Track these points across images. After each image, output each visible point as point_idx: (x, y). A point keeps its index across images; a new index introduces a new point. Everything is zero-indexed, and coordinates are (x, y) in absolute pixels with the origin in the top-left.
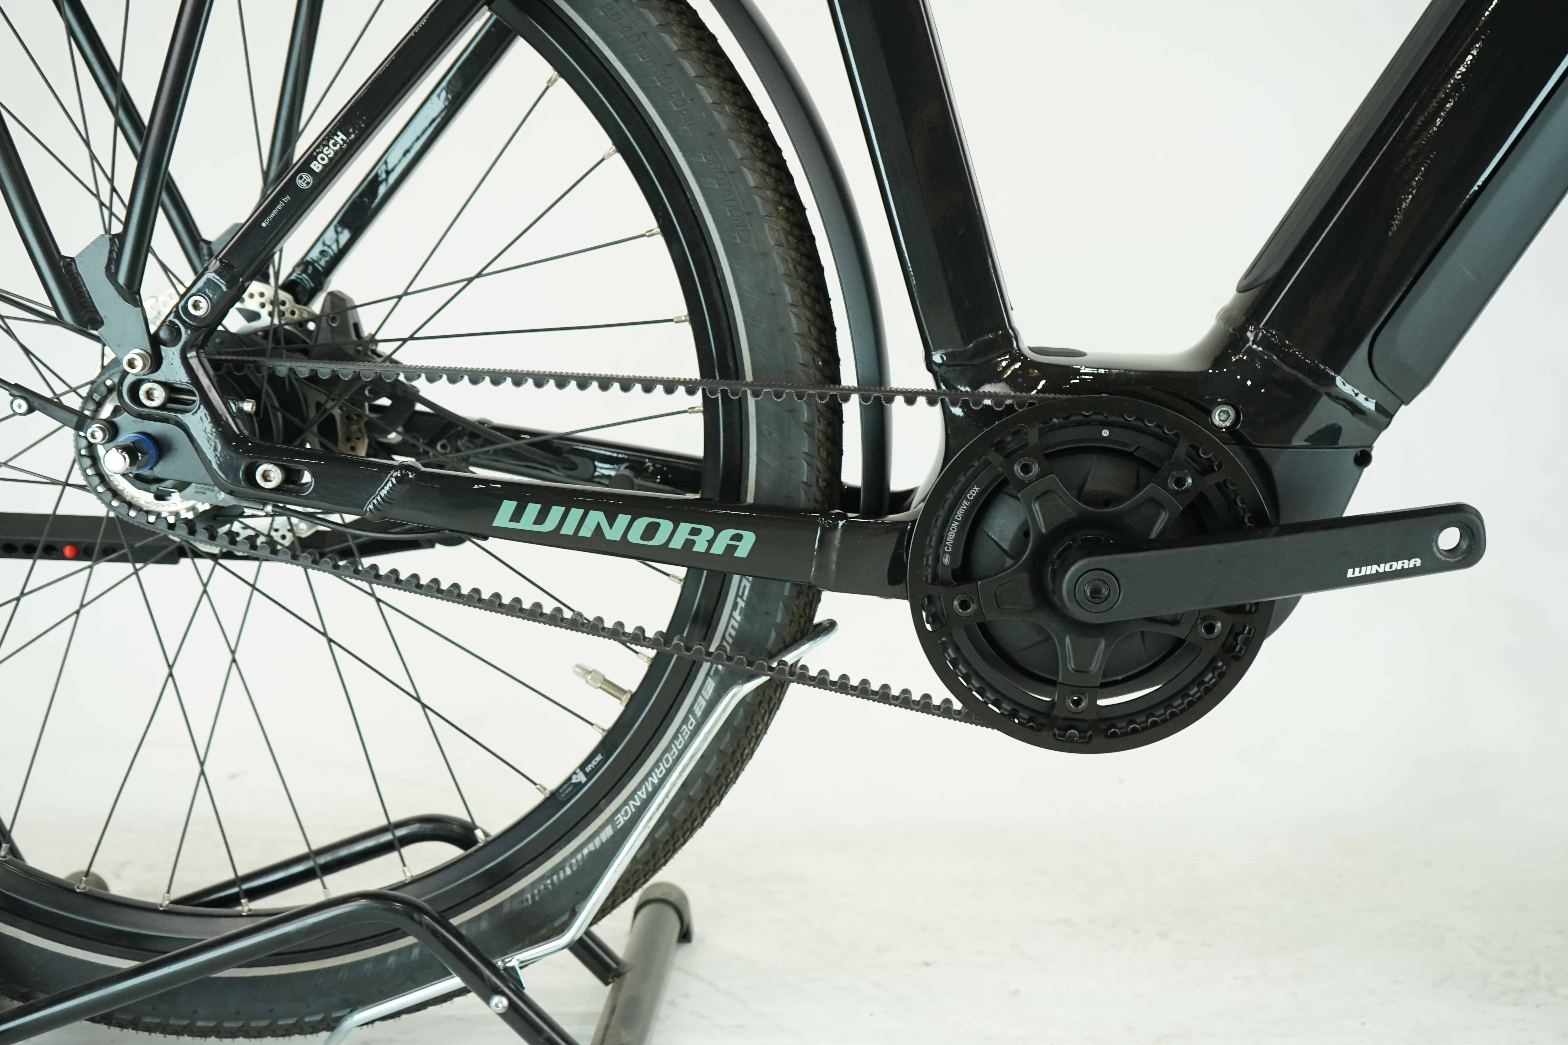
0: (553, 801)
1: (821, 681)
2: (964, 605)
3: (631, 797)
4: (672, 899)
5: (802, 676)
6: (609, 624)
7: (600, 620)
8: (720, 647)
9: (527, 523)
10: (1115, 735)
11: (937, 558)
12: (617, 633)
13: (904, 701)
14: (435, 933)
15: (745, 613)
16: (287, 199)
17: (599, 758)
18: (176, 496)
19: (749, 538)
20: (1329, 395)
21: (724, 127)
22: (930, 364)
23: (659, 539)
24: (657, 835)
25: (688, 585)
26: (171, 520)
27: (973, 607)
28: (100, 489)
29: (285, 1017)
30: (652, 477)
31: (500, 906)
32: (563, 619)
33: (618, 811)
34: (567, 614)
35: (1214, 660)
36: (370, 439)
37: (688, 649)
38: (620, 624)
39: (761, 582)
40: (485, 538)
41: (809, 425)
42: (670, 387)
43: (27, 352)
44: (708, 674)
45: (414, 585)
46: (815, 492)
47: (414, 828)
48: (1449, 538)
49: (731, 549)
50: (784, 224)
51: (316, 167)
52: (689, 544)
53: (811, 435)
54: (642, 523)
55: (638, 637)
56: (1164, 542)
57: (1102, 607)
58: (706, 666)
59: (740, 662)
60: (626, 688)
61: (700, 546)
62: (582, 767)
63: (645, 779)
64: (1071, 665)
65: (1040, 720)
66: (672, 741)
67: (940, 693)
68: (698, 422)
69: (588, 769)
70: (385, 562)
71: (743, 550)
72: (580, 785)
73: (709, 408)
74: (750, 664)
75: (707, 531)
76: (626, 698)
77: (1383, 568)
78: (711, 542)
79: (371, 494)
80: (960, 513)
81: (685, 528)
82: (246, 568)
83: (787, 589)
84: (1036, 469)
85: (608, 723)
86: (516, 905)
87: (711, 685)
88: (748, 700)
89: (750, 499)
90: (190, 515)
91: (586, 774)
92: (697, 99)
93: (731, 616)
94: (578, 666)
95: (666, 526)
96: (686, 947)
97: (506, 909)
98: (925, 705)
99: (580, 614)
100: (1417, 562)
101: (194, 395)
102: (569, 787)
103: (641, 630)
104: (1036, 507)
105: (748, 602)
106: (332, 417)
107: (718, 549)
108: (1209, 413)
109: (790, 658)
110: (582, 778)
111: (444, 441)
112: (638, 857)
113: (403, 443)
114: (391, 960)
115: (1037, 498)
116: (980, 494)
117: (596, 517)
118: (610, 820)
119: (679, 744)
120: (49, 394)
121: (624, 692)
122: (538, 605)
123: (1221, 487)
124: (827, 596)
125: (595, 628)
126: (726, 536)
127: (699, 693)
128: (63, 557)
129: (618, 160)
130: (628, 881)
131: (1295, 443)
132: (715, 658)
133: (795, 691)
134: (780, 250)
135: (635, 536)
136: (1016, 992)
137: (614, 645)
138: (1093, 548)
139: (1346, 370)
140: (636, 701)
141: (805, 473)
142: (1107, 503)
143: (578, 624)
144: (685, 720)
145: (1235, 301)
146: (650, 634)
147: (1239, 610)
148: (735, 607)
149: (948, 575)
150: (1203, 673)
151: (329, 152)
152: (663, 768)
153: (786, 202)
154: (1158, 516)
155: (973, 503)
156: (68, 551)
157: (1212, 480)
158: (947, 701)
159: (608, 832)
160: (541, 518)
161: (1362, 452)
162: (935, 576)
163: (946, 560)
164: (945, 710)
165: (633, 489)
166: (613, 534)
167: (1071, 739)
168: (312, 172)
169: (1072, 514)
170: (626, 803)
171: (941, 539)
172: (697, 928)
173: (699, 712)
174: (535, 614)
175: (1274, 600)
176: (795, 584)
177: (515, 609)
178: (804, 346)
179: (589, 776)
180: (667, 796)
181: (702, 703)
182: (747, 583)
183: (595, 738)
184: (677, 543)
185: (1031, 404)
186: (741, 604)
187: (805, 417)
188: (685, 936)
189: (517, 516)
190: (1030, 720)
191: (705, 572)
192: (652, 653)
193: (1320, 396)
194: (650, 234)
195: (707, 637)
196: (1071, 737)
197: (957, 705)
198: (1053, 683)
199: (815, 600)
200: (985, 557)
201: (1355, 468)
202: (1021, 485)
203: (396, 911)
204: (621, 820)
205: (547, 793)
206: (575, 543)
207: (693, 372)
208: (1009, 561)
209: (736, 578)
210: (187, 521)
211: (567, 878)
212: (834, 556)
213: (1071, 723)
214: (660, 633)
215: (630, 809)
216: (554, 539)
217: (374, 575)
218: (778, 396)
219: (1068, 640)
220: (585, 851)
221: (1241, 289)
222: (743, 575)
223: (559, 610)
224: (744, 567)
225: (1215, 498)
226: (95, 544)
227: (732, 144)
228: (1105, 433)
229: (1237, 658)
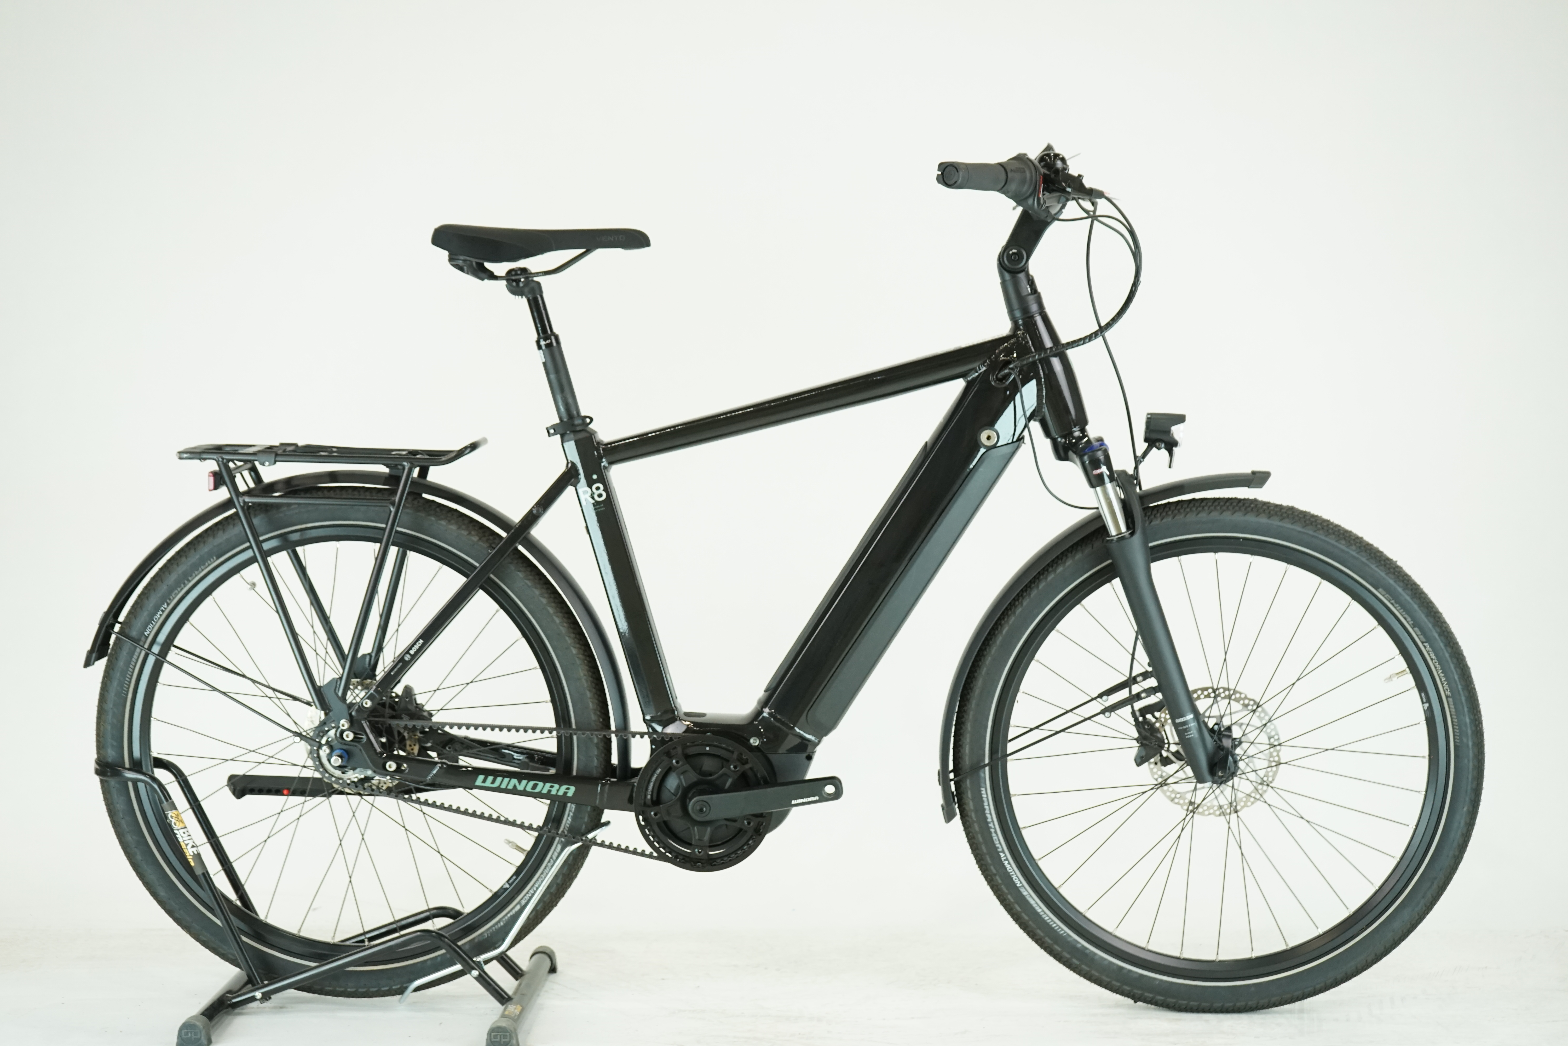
0: (496, 896)
1: (602, 845)
2: (655, 814)
3: (527, 893)
4: (548, 951)
5: (594, 842)
6: (519, 822)
7: (515, 821)
8: (563, 832)
9: (488, 783)
10: (715, 865)
11: (645, 796)
12: (522, 826)
13: (635, 852)
14: (450, 946)
15: (573, 818)
16: (401, 664)
17: (514, 877)
18: (351, 772)
19: (573, 789)
20: (792, 734)
21: (564, 632)
22: (645, 721)
23: (538, 790)
24: (538, 908)
25: (551, 807)
26: (348, 782)
27: (659, 816)
28: (321, 770)
29: (384, 987)
30: (537, 762)
31: (474, 939)
32: (501, 821)
33: (522, 899)
34: (502, 819)
35: (752, 836)
36: (420, 745)
37: (550, 832)
38: (523, 823)
39: (579, 806)
40: (471, 789)
41: (597, 744)
42: (542, 730)
43: (288, 715)
44: (558, 843)
45: (434, 805)
46: (600, 770)
47: (435, 911)
48: (830, 789)
49: (565, 793)
50: (587, 667)
51: (412, 652)
52: (550, 791)
53: (598, 748)
54: (532, 783)
55: (530, 828)
56: (732, 789)
57: (704, 815)
58: (557, 839)
59: (569, 837)
60: (525, 849)
61: (554, 792)
62: (508, 882)
63: (533, 886)
64: (697, 837)
65: (687, 859)
66: (544, 870)
67: (648, 850)
68: (555, 741)
69: (510, 882)
70: (423, 796)
71: (570, 793)
72: (507, 889)
73: (559, 738)
74: (574, 838)
75: (556, 786)
76: (526, 853)
77: (805, 800)
78: (558, 791)
79: (430, 773)
80: (654, 779)
81: (548, 785)
82: (370, 799)
83: (589, 808)
84: (681, 763)
85: (518, 863)
86: (481, 939)
87: (559, 847)
88: (574, 852)
89: (574, 773)
90: (356, 780)
91: (509, 884)
92: (553, 621)
93: (567, 819)
94: (506, 840)
95: (541, 784)
96: (553, 976)
97: (476, 940)
98: (642, 854)
99: (507, 819)
100: (817, 798)
101: (363, 735)
102: (502, 890)
103: (531, 825)
104: (682, 777)
105: (574, 814)
106: (404, 737)
107: (561, 793)
108: (749, 741)
109: (590, 836)
110: (507, 886)
111: (449, 746)
112: (531, 917)
113: (431, 747)
114: (429, 962)
115: (682, 773)
116: (661, 772)
117: (514, 781)
118: (519, 903)
119: (546, 871)
120: (299, 732)
121: (524, 850)
122: (491, 815)
123: (751, 769)
124: (606, 811)
125: (513, 824)
126: (564, 788)
127: (555, 850)
128: (283, 795)
129: (524, 640)
130: (526, 928)
131: (780, 751)
132: (561, 836)
133: (594, 849)
134: (585, 677)
135: (529, 789)
136: (699, 987)
137: (520, 830)
138: (702, 793)
139: (799, 724)
140: (529, 855)
141: (595, 762)
142: (711, 775)
143: (507, 822)
144: (549, 861)
145: (764, 695)
146: (535, 826)
147: (761, 815)
148: (569, 815)
149: (649, 803)
150: (749, 840)
151: (417, 647)
152: (540, 880)
153: (588, 659)
154: (727, 780)
155: (659, 775)
156: (285, 792)
157: (747, 766)
158: (651, 853)
159: (518, 907)
160: (493, 782)
161: (809, 755)
162: (645, 803)
163: (649, 797)
164: (650, 856)
165: (527, 770)
166: (520, 788)
167: (698, 867)
168: (410, 654)
169: (695, 779)
170: (525, 895)
171: (647, 789)
172: (559, 967)
173: (554, 858)
174: (490, 818)
175: (772, 813)
176: (592, 806)
177: (482, 816)
178: (595, 714)
179: (510, 885)
180: (541, 891)
181: (556, 854)
182: (573, 806)
183: (514, 870)
184: (545, 791)
185: (679, 738)
186: (571, 814)
187: (595, 740)
188: (553, 970)
189: (484, 781)
190: (683, 859)
191: (557, 803)
192: (536, 834)
193: (787, 735)
194: (535, 668)
195: (558, 827)
196: (699, 865)
197: (655, 854)
198: (690, 844)
199: (601, 813)
200: (665, 796)
201: (806, 761)
202: (676, 768)
203: (434, 937)
204: (523, 902)
205: (493, 893)
206: (506, 791)
207: (553, 725)
208: (674, 797)
209: (569, 804)
210: (354, 782)
211: (502, 927)
212: (606, 795)
213: (699, 860)
214: (539, 826)
215: (527, 898)
216: (498, 790)
217: (418, 801)
218: (584, 735)
219: (696, 828)
220: (509, 915)
221: (766, 691)
222: (571, 803)
223: (499, 817)
224: (571, 800)
225: (750, 773)
226: (306, 789)
227: (567, 638)
228: (708, 749)
229: (760, 835)
